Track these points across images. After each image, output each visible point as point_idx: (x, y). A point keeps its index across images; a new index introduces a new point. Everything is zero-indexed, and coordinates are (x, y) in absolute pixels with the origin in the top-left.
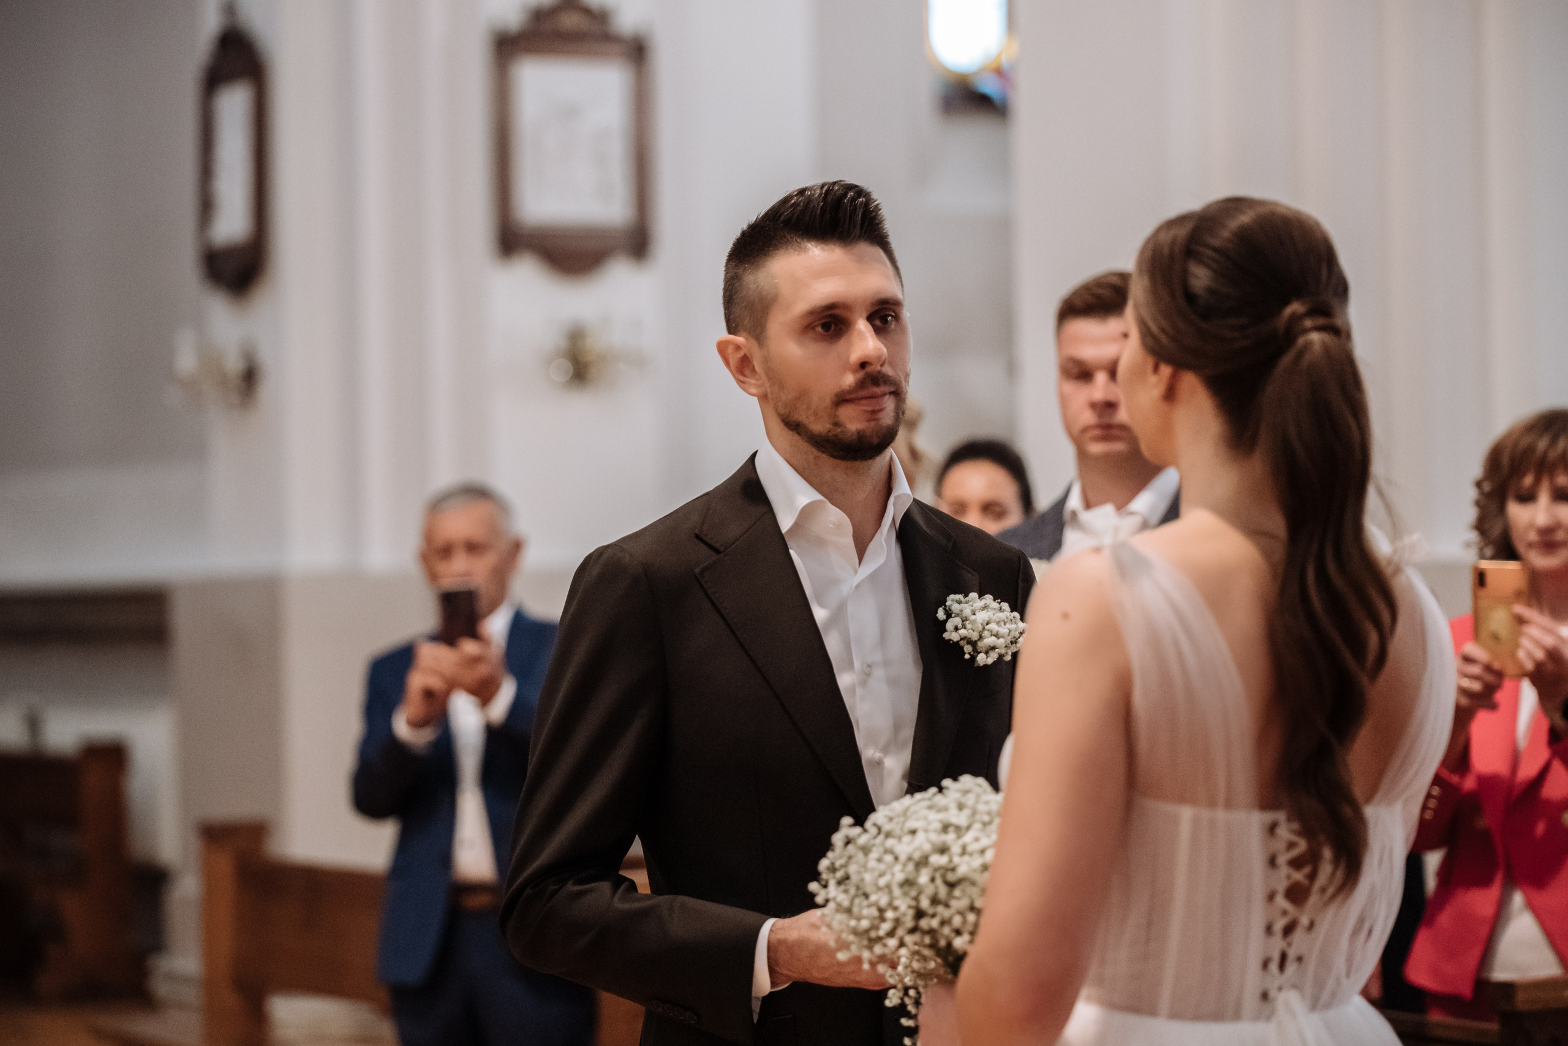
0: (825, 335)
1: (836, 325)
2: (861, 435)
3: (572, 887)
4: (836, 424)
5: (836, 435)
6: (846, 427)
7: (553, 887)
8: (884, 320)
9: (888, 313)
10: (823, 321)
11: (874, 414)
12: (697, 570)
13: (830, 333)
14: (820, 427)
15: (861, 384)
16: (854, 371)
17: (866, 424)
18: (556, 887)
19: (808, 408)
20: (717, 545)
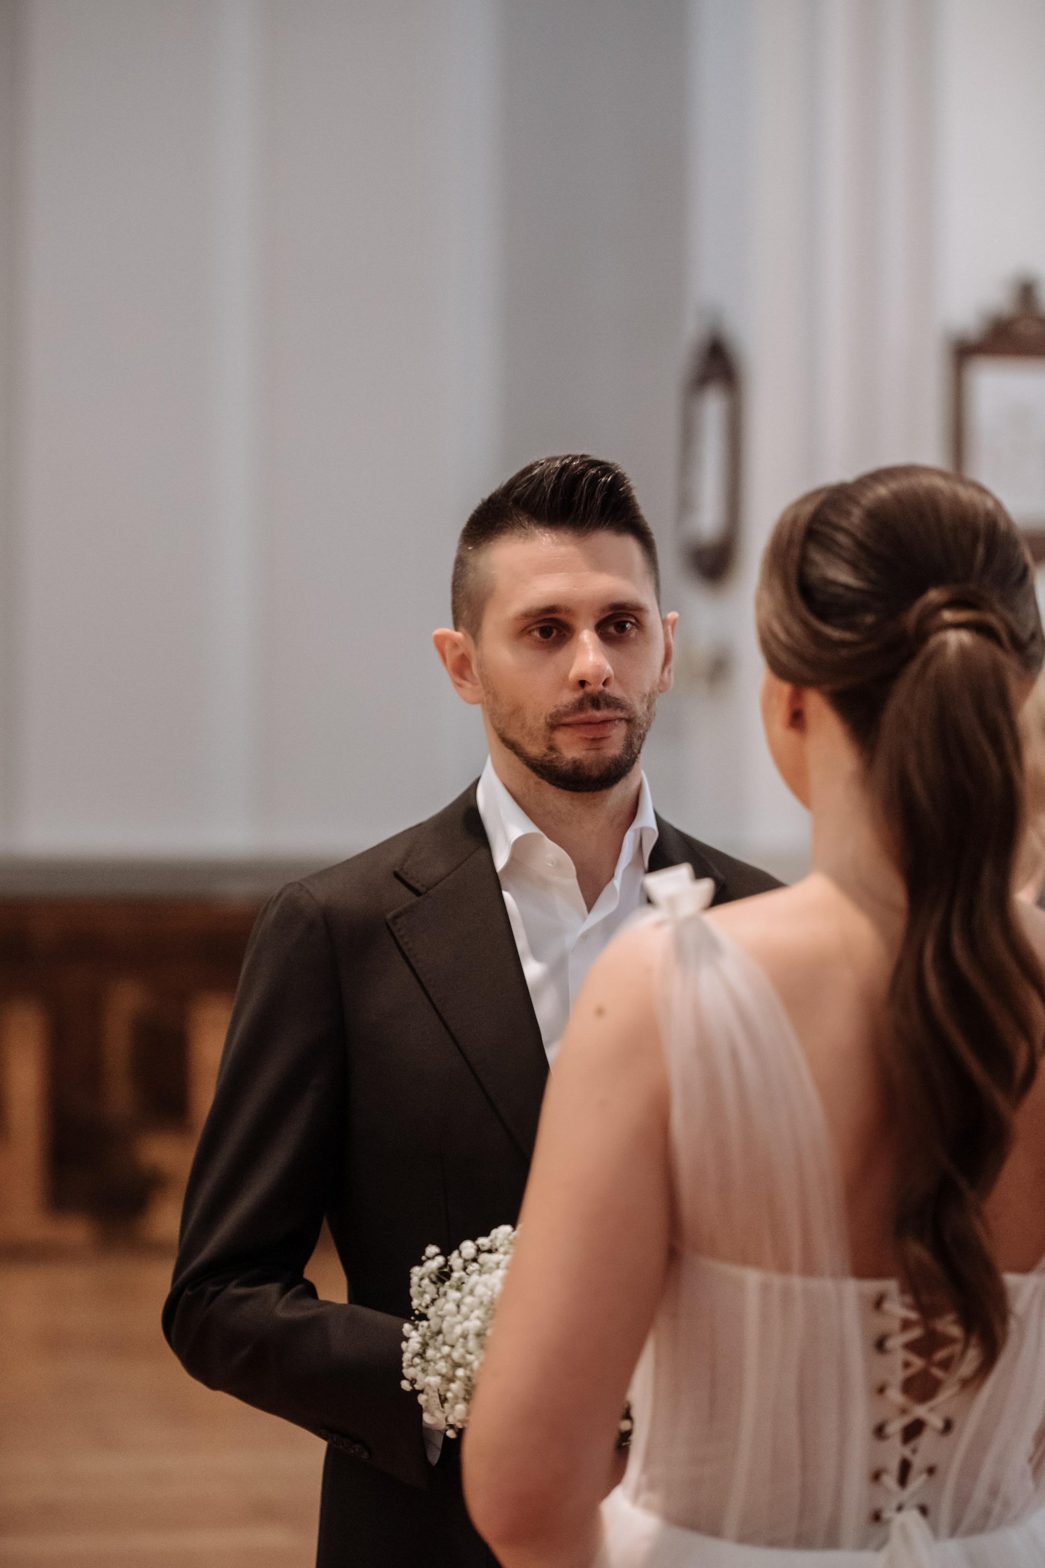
0: (543, 642)
1: (559, 631)
2: (577, 765)
3: (235, 1290)
4: (552, 748)
5: (551, 761)
6: (561, 754)
7: (212, 1289)
8: (621, 627)
9: (624, 619)
10: (542, 625)
11: (596, 742)
12: (389, 916)
13: (550, 639)
14: (535, 750)
15: (580, 706)
16: (574, 690)
17: (584, 753)
18: (217, 1288)
19: (523, 726)
20: (417, 886)
